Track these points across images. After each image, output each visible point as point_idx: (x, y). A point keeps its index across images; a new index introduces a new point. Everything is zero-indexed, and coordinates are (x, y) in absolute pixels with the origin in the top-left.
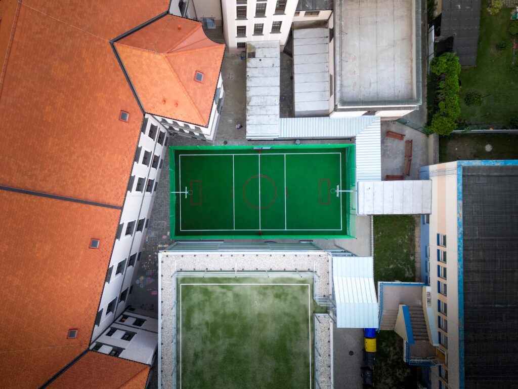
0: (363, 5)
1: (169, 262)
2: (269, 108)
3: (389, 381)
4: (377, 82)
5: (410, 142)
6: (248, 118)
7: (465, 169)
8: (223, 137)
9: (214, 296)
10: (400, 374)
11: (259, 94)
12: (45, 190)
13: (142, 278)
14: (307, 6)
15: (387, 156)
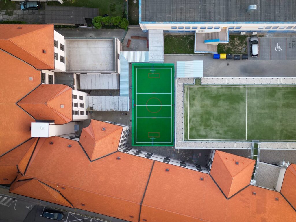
0: (72, 61)
1: (179, 144)
2: (115, 101)
3: (240, 48)
4: (105, 55)
5: (132, 37)
6: (120, 110)
7: (143, 20)
8: (128, 122)
9: (193, 125)
10: (237, 43)
11: (109, 105)
12: (145, 185)
13: (193, 160)
14: (71, 84)
15: (138, 47)
